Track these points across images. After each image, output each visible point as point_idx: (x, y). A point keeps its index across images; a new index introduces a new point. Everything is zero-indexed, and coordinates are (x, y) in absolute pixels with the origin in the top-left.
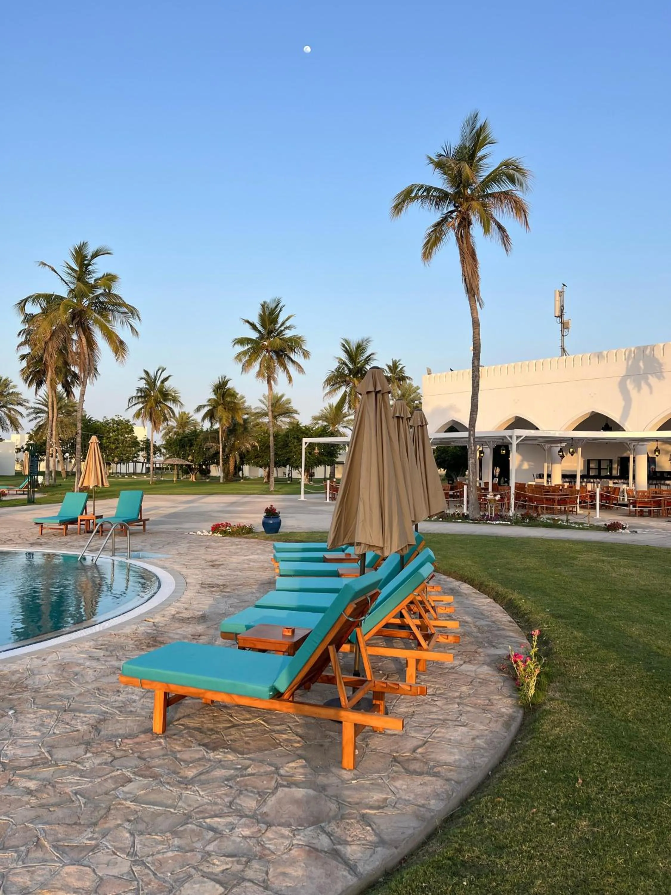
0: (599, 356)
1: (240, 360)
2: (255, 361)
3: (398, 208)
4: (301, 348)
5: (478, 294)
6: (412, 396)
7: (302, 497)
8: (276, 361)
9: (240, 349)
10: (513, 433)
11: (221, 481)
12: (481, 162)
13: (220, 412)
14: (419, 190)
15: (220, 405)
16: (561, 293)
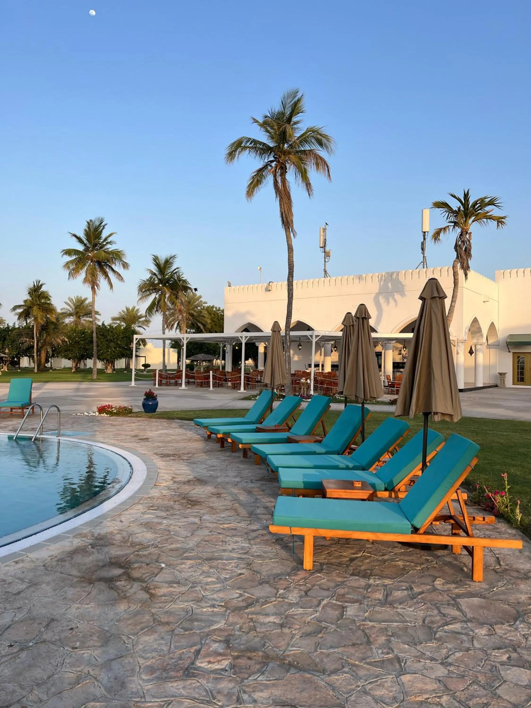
0: (360, 278)
1: (69, 268)
2: (81, 269)
3: (231, 155)
4: (121, 260)
5: (292, 227)
6: (196, 303)
7: (133, 383)
8: (99, 270)
9: (68, 258)
10: (313, 333)
11: (36, 371)
12: (295, 126)
13: (35, 311)
14: (247, 142)
15: (35, 305)
16: (324, 230)
